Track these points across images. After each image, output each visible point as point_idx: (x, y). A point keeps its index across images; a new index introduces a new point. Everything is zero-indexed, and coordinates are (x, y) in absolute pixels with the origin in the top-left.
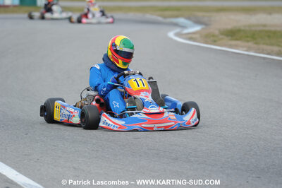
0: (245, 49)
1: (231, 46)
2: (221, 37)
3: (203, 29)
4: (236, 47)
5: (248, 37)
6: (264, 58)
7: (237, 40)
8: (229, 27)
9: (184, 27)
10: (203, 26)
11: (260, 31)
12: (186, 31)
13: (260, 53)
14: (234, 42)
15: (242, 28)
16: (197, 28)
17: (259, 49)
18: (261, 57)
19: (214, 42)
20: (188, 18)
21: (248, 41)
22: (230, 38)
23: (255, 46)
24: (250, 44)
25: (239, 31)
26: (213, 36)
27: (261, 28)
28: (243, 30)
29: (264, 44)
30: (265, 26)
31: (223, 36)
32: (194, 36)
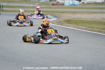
0: (73, 27)
1: (67, 26)
2: (64, 22)
3: (57, 19)
4: (69, 26)
5: (73, 23)
6: (80, 31)
7: (70, 24)
8: (67, 19)
9: (50, 18)
10: (57, 18)
11: (78, 21)
12: (51, 20)
13: (78, 29)
14: (69, 25)
15: (72, 19)
16: (55, 19)
17: (78, 27)
18: (79, 30)
19: (61, 24)
20: (52, 15)
21: (74, 24)
22: (67, 23)
23: (76, 26)
24: (75, 25)
25: (71, 20)
26: (61, 22)
27: (79, 19)
28: (72, 20)
29: (80, 25)
30: (80, 19)
31: (65, 22)
32: (54, 22)
